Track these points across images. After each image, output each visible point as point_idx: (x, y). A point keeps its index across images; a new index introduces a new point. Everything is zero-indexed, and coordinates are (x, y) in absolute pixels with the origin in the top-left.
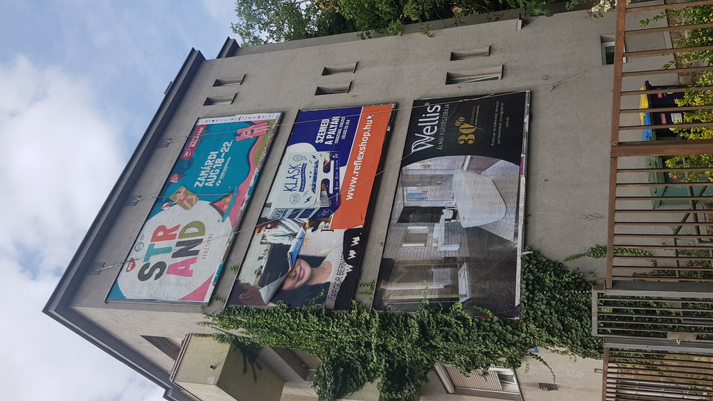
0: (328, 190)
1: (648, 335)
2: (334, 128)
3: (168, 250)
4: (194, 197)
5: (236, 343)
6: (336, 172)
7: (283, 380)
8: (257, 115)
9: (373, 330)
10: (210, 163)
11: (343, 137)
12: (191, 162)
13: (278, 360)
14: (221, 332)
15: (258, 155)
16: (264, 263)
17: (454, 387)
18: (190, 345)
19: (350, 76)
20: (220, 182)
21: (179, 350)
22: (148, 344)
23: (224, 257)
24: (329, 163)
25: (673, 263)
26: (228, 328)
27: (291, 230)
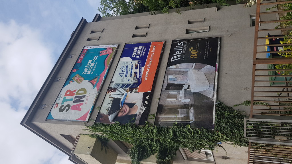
0: (137, 76)
1: (267, 137)
2: (140, 51)
3: (71, 100)
4: (82, 78)
5: (98, 138)
6: (140, 69)
7: (117, 153)
8: (108, 45)
9: (154, 134)
10: (89, 65)
11: (143, 55)
12: (81, 64)
13: (116, 145)
14: (92, 133)
15: (108, 61)
16: (110, 105)
17: (187, 157)
18: (80, 138)
19: (147, 30)
20: (93, 72)
21: (75, 140)
22: (63, 138)
23: (94, 103)
24: (137, 65)
25: (278, 108)
26: (95, 132)
27: (122, 93)
